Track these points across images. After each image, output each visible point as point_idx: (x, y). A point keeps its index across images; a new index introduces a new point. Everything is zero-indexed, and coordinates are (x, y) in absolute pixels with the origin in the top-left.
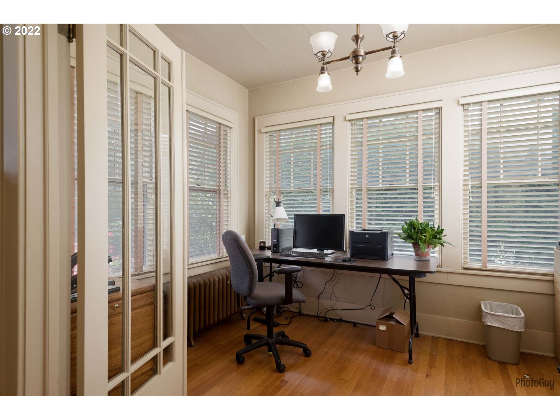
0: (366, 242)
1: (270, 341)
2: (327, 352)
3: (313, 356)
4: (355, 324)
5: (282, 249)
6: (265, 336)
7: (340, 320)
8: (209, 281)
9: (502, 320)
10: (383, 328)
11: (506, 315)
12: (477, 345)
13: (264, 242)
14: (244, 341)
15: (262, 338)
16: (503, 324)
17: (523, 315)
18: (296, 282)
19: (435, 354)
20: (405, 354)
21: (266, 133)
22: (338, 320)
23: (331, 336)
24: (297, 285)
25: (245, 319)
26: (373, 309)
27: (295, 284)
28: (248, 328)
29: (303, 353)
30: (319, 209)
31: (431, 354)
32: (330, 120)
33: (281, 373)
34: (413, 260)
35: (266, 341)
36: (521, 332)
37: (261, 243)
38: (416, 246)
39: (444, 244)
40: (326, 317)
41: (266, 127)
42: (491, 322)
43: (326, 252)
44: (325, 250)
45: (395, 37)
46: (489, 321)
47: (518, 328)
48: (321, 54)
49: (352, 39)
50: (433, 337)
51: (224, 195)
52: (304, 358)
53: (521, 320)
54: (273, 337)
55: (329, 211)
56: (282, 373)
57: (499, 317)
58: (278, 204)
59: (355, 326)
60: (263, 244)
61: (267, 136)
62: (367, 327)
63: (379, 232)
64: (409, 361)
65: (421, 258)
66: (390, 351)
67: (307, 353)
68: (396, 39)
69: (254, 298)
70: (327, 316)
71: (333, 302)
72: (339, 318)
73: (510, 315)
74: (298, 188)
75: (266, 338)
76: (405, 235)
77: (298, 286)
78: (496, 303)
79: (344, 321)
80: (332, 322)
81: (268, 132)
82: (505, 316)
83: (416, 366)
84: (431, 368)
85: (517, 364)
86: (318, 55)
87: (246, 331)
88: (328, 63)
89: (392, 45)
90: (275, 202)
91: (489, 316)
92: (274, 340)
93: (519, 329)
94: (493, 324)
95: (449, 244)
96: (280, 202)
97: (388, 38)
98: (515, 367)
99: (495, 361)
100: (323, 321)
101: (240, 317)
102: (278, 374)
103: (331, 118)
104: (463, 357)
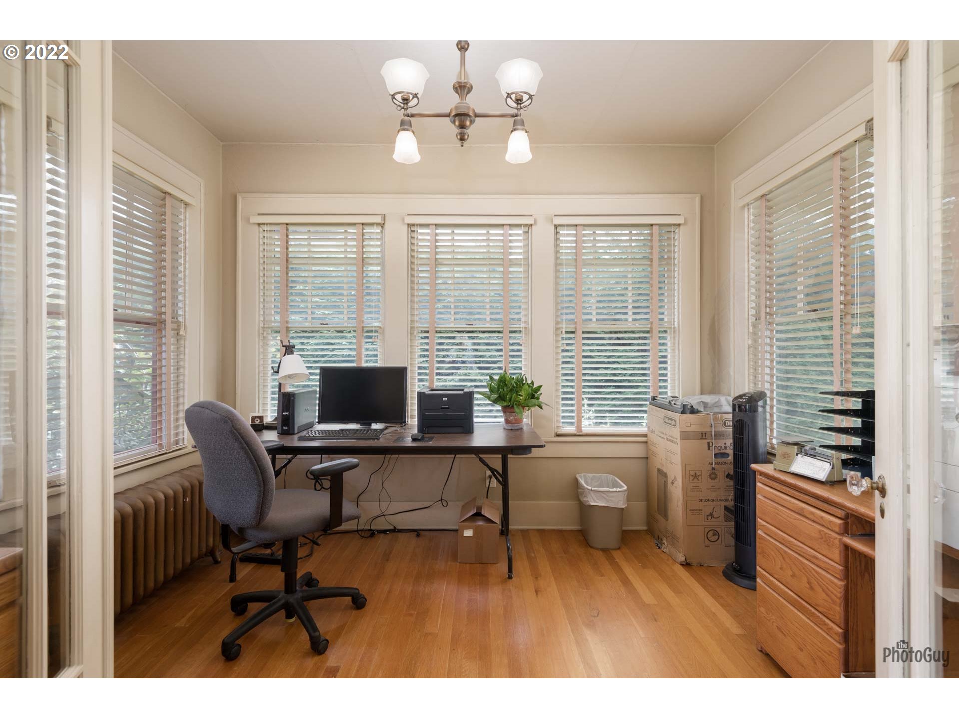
0: (443, 408)
1: (292, 599)
2: (389, 592)
3: (369, 606)
4: (417, 533)
5: (299, 427)
6: (279, 592)
7: (394, 530)
8: (145, 506)
9: (605, 496)
10: (468, 533)
11: (611, 490)
12: (572, 531)
13: (261, 418)
14: (230, 608)
15: (274, 598)
16: (608, 501)
17: (626, 488)
18: (319, 481)
19: (533, 555)
20: (498, 565)
21: (259, 224)
22: (390, 531)
23: (387, 560)
24: (321, 485)
25: (220, 562)
26: (445, 505)
27: (317, 483)
28: (233, 578)
29: (351, 603)
30: (359, 359)
31: (529, 557)
32: (378, 219)
33: (321, 656)
34: (502, 430)
35: (282, 601)
36: (623, 509)
37: (253, 419)
38: (507, 410)
39: (544, 406)
40: (370, 530)
41: (259, 214)
42: (595, 502)
43: (374, 426)
44: (372, 424)
45: (519, 101)
46: (592, 500)
47: (622, 505)
48: (400, 98)
49: (453, 87)
50: (522, 531)
51: (173, 332)
52: (354, 612)
53: (624, 493)
54: (296, 590)
55: (376, 362)
56: (323, 655)
57: (605, 494)
58: (289, 349)
59: (418, 535)
60: (258, 422)
61: (261, 230)
62: (435, 533)
63: (461, 392)
64: (509, 575)
65: (513, 427)
66: (478, 565)
67: (358, 602)
68: (521, 104)
69: (265, 529)
70: (373, 528)
71: (384, 505)
72: (392, 528)
73: (615, 489)
74: (321, 324)
75: (282, 594)
76: (495, 396)
77: (324, 486)
78: (591, 475)
79: (400, 531)
80: (382, 535)
81: (264, 224)
82: (609, 492)
83: (519, 579)
84: (537, 578)
85: (619, 548)
86: (396, 97)
87: (229, 588)
88: (412, 116)
89: (515, 112)
90: (283, 346)
91: (592, 493)
92: (299, 595)
93: (624, 504)
94: (597, 502)
95: (547, 405)
96: (293, 346)
97: (509, 100)
98: (619, 551)
99: (598, 549)
100: (368, 537)
101: (210, 559)
102: (317, 658)
103: (380, 216)
104: (565, 553)
